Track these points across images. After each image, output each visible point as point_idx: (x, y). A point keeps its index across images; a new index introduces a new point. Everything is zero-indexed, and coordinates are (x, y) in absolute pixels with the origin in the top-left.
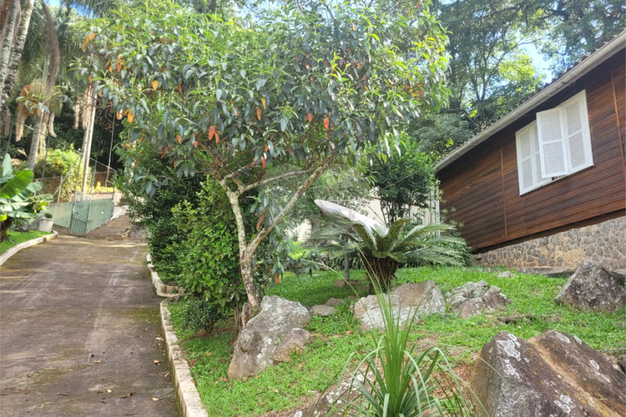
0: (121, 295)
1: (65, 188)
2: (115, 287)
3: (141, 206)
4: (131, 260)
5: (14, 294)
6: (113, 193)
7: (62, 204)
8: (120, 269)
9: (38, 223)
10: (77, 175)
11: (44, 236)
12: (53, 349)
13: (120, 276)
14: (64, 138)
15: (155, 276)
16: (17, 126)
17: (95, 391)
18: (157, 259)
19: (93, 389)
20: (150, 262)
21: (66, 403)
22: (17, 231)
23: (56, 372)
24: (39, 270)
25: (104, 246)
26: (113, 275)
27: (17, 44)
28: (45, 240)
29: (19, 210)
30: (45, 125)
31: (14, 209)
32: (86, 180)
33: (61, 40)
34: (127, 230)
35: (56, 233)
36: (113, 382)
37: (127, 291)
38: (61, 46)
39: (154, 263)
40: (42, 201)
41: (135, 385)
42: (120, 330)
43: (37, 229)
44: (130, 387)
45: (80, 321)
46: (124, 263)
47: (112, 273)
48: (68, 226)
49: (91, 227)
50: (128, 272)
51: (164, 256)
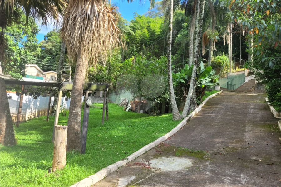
0: (256, 118)
1: (223, 71)
2: (252, 113)
3: (261, 74)
4: (258, 101)
5: (211, 116)
6: (244, 70)
7: (222, 78)
8: (253, 105)
9: (214, 87)
10: (227, 65)
11: (218, 92)
12: (231, 139)
13: (253, 109)
14: (220, 51)
15: (272, 108)
16: (202, 50)
17: (253, 159)
18: (272, 100)
19: (252, 158)
20: (268, 102)
21: (242, 162)
22: (207, 91)
23: (234, 148)
24: (218, 106)
25: (243, 95)
26: (250, 108)
27: (201, 17)
28: (218, 94)
29: (208, 82)
30: (212, 47)
31: (206, 82)
32: (231, 67)
33: (216, 9)
34: (253, 87)
35: (222, 91)
36: (262, 157)
37: (258, 115)
38: (216, 12)
39: (270, 102)
40: (216, 78)
41: (273, 159)
42: (259, 133)
43: (214, 90)
44: (271, 160)
45: (239, 128)
46: (254, 102)
47: (249, 107)
48: (226, 88)
49: (236, 87)
50: (257, 107)
51: (276, 98)
